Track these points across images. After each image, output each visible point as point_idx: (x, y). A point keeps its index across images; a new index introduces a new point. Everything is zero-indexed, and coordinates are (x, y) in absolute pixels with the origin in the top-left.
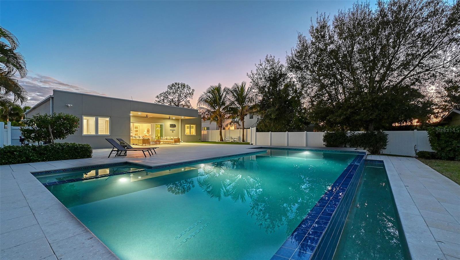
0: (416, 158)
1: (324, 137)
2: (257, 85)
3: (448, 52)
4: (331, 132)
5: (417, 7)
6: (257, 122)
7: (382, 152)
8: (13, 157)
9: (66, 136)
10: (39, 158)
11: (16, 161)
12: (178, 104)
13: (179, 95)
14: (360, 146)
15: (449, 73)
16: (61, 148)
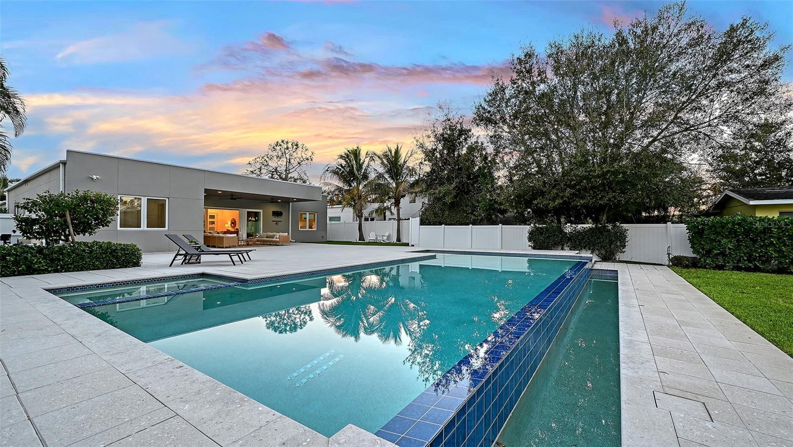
0: (669, 266)
1: (530, 234)
2: (422, 147)
3: (715, 102)
4: (540, 226)
5: (671, 30)
6: (422, 208)
7: (619, 258)
8: (5, 264)
9: (96, 230)
10: (50, 266)
11: (8, 271)
12: (286, 176)
13: (288, 161)
14: (585, 248)
15: (717, 134)
16: (88, 250)
